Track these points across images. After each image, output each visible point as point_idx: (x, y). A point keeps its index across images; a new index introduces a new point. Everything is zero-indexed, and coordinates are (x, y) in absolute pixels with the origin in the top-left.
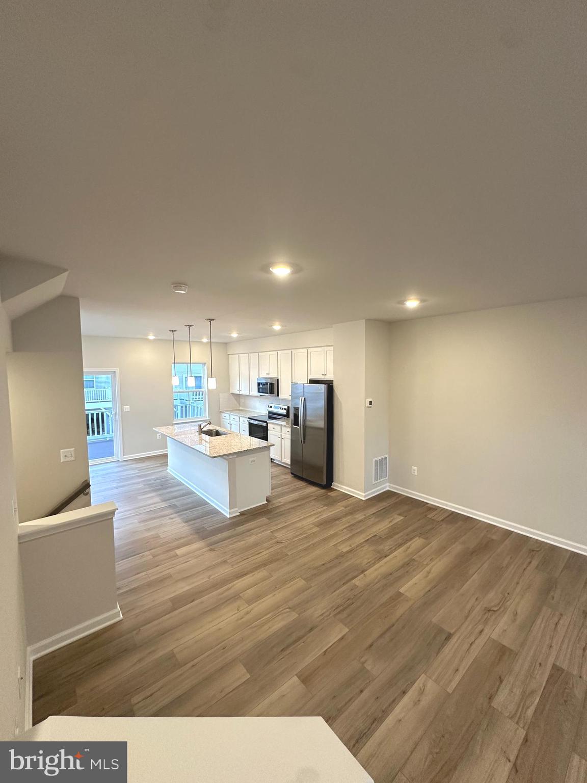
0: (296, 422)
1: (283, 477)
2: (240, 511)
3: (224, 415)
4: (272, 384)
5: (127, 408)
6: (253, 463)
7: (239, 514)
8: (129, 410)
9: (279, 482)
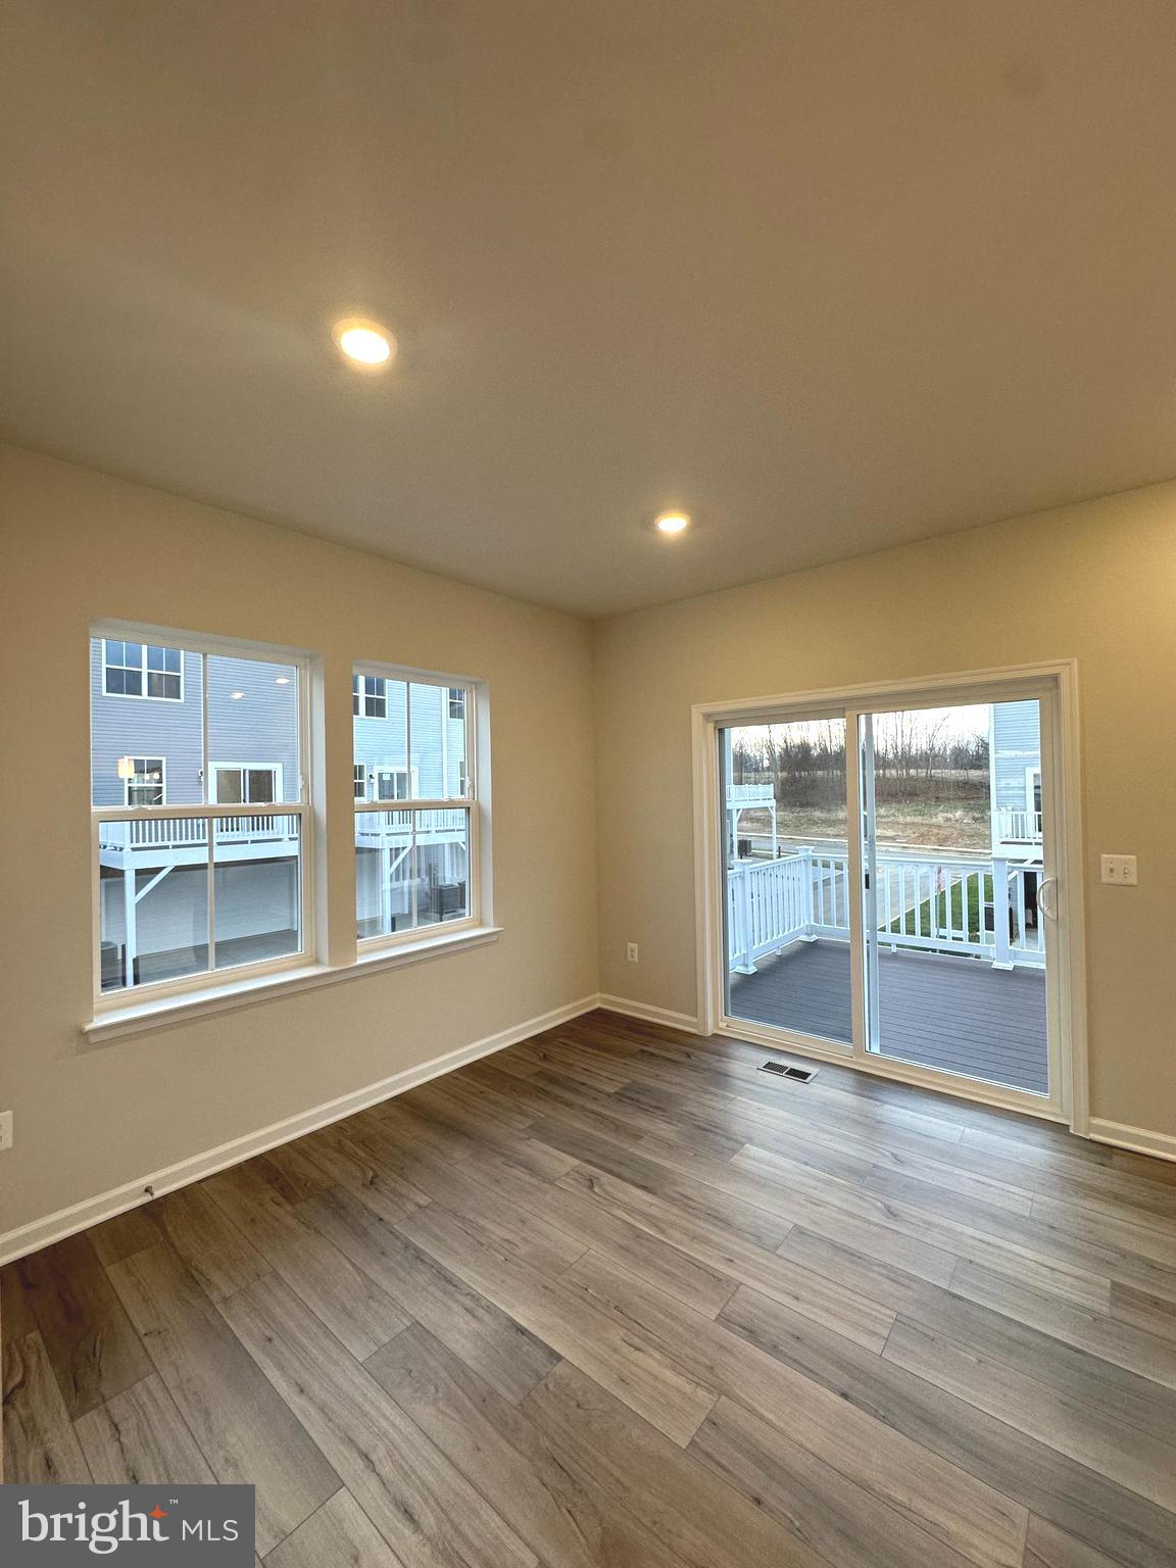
5: (1120, 866)
8: (1132, 881)
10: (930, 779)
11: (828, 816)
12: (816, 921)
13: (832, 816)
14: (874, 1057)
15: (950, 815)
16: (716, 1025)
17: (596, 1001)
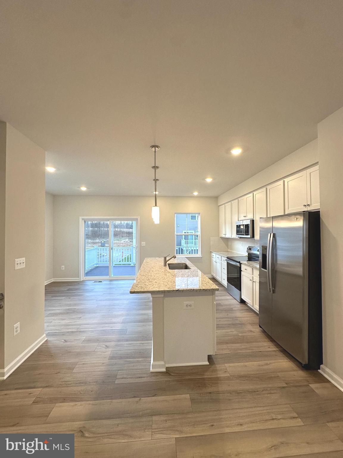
0: (264, 265)
1: (250, 327)
2: (167, 366)
3: (213, 254)
4: (247, 226)
5: (144, 244)
6: (189, 307)
7: (164, 370)
8: (145, 245)
9: (240, 335)
10: (121, 231)
11: (93, 241)
12: (98, 262)
13: (95, 241)
14: (113, 277)
15: (125, 240)
16: (83, 278)
17: (53, 280)
